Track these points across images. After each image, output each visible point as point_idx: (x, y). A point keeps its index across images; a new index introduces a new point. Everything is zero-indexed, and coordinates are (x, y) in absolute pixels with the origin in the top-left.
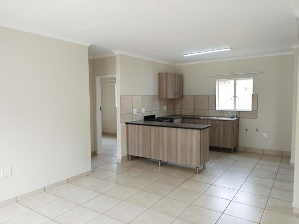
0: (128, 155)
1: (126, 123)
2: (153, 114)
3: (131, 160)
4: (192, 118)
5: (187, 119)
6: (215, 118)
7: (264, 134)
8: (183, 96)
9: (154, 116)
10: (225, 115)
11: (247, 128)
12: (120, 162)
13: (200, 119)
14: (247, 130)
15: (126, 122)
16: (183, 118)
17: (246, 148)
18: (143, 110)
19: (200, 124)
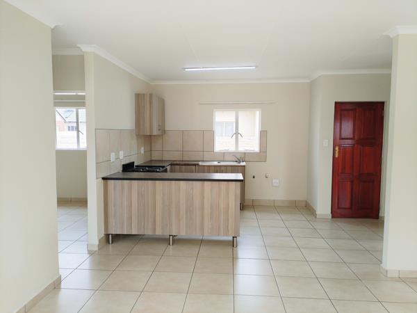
0: (107, 235)
1: (103, 179)
2: (132, 161)
3: (112, 243)
4: (185, 165)
5: (178, 167)
6: (216, 163)
7: (274, 181)
8: (164, 132)
9: (133, 163)
10: (226, 159)
11: (254, 174)
12: (96, 249)
13: (198, 164)
14: (254, 177)
15: (103, 176)
16: (171, 165)
17: (253, 200)
18: (121, 154)
19: (198, 172)
